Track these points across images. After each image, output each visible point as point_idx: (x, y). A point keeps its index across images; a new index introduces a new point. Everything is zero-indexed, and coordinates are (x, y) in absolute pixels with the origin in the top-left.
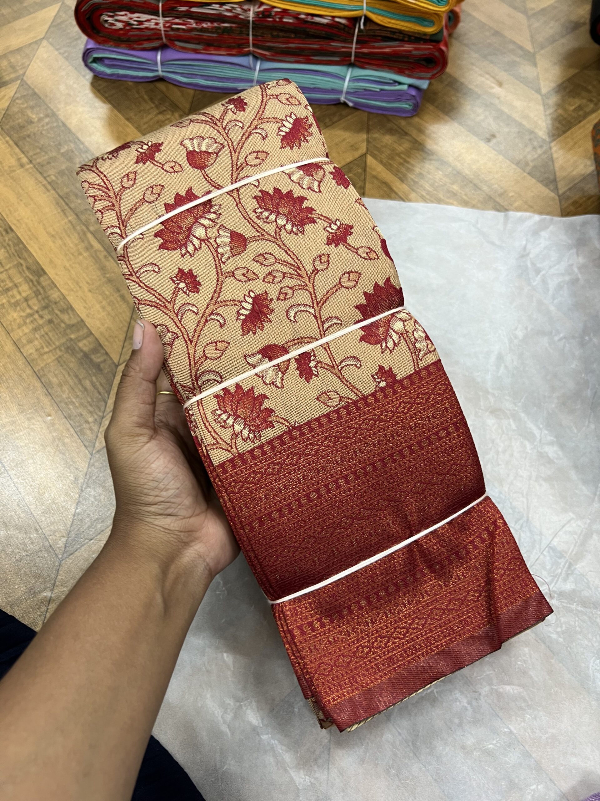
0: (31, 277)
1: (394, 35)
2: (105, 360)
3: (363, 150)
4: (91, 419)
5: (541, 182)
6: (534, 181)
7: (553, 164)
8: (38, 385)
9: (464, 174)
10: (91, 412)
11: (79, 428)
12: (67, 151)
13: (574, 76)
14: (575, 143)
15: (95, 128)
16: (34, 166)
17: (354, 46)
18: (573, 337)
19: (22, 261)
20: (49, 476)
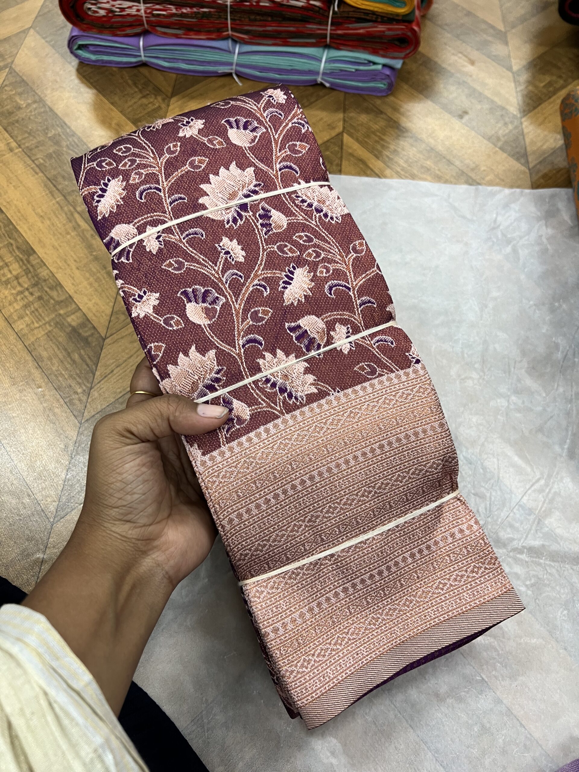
0: (21, 256)
1: (367, 16)
2: (92, 335)
3: (340, 129)
4: (79, 391)
5: (513, 156)
6: (505, 155)
7: (524, 139)
8: (29, 358)
9: (437, 150)
10: (79, 384)
11: (68, 399)
12: (55, 135)
13: (544, 54)
14: (545, 118)
15: (81, 112)
16: (23, 150)
17: (329, 28)
18: (544, 304)
19: (12, 241)
20: (41, 444)
